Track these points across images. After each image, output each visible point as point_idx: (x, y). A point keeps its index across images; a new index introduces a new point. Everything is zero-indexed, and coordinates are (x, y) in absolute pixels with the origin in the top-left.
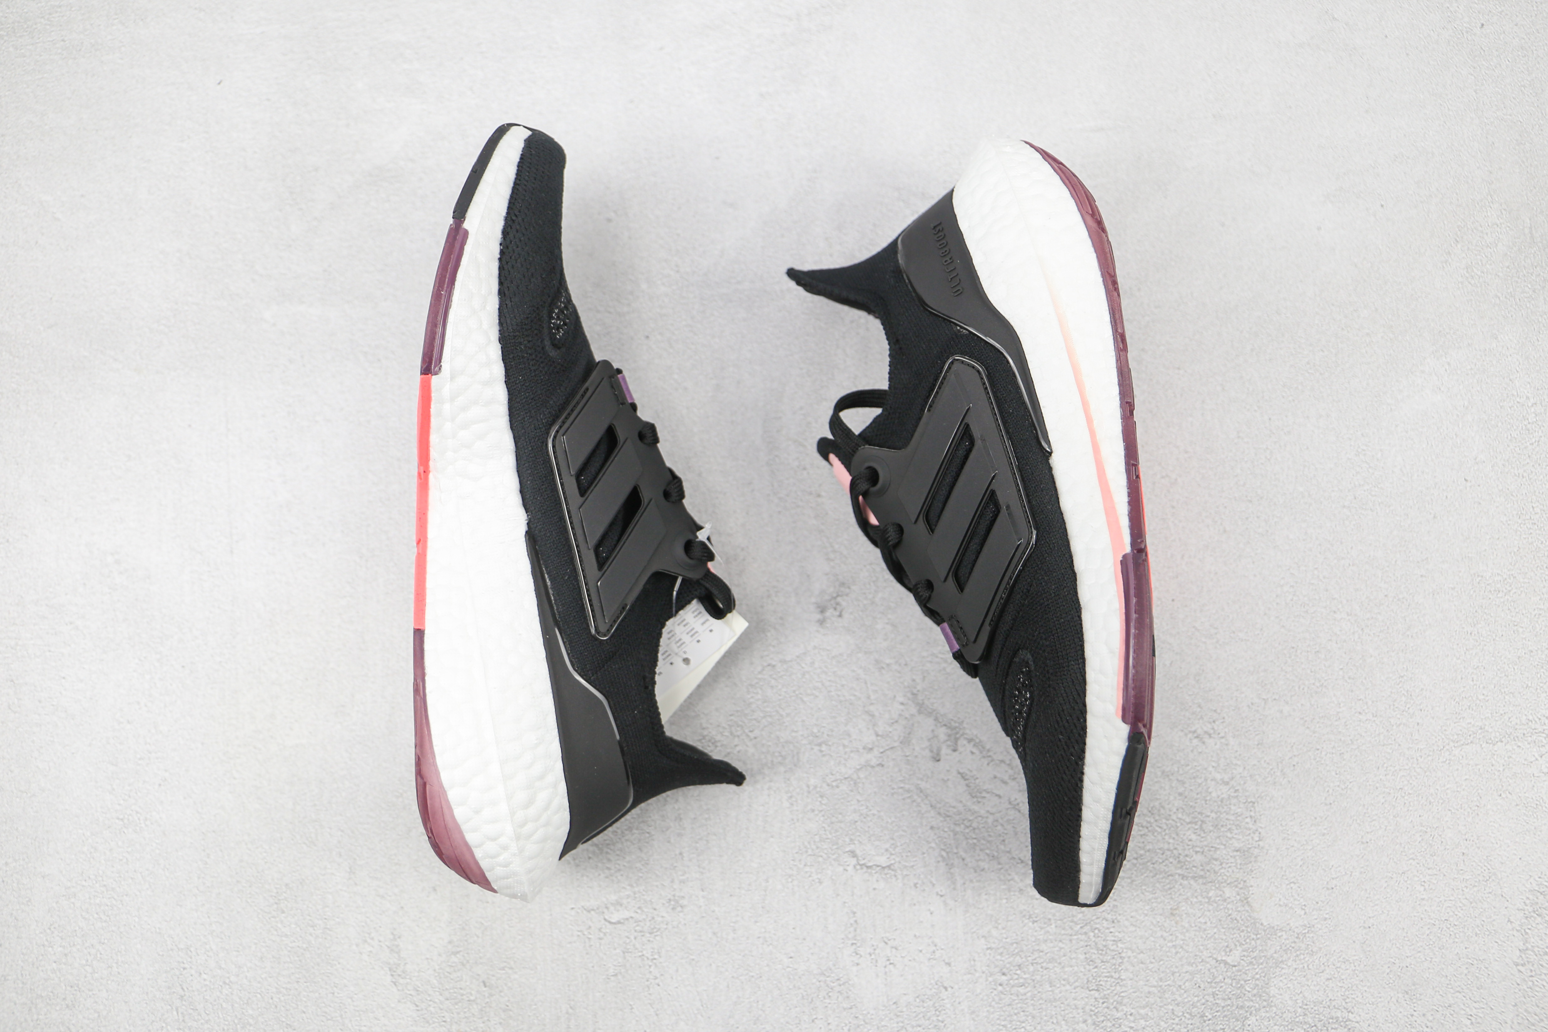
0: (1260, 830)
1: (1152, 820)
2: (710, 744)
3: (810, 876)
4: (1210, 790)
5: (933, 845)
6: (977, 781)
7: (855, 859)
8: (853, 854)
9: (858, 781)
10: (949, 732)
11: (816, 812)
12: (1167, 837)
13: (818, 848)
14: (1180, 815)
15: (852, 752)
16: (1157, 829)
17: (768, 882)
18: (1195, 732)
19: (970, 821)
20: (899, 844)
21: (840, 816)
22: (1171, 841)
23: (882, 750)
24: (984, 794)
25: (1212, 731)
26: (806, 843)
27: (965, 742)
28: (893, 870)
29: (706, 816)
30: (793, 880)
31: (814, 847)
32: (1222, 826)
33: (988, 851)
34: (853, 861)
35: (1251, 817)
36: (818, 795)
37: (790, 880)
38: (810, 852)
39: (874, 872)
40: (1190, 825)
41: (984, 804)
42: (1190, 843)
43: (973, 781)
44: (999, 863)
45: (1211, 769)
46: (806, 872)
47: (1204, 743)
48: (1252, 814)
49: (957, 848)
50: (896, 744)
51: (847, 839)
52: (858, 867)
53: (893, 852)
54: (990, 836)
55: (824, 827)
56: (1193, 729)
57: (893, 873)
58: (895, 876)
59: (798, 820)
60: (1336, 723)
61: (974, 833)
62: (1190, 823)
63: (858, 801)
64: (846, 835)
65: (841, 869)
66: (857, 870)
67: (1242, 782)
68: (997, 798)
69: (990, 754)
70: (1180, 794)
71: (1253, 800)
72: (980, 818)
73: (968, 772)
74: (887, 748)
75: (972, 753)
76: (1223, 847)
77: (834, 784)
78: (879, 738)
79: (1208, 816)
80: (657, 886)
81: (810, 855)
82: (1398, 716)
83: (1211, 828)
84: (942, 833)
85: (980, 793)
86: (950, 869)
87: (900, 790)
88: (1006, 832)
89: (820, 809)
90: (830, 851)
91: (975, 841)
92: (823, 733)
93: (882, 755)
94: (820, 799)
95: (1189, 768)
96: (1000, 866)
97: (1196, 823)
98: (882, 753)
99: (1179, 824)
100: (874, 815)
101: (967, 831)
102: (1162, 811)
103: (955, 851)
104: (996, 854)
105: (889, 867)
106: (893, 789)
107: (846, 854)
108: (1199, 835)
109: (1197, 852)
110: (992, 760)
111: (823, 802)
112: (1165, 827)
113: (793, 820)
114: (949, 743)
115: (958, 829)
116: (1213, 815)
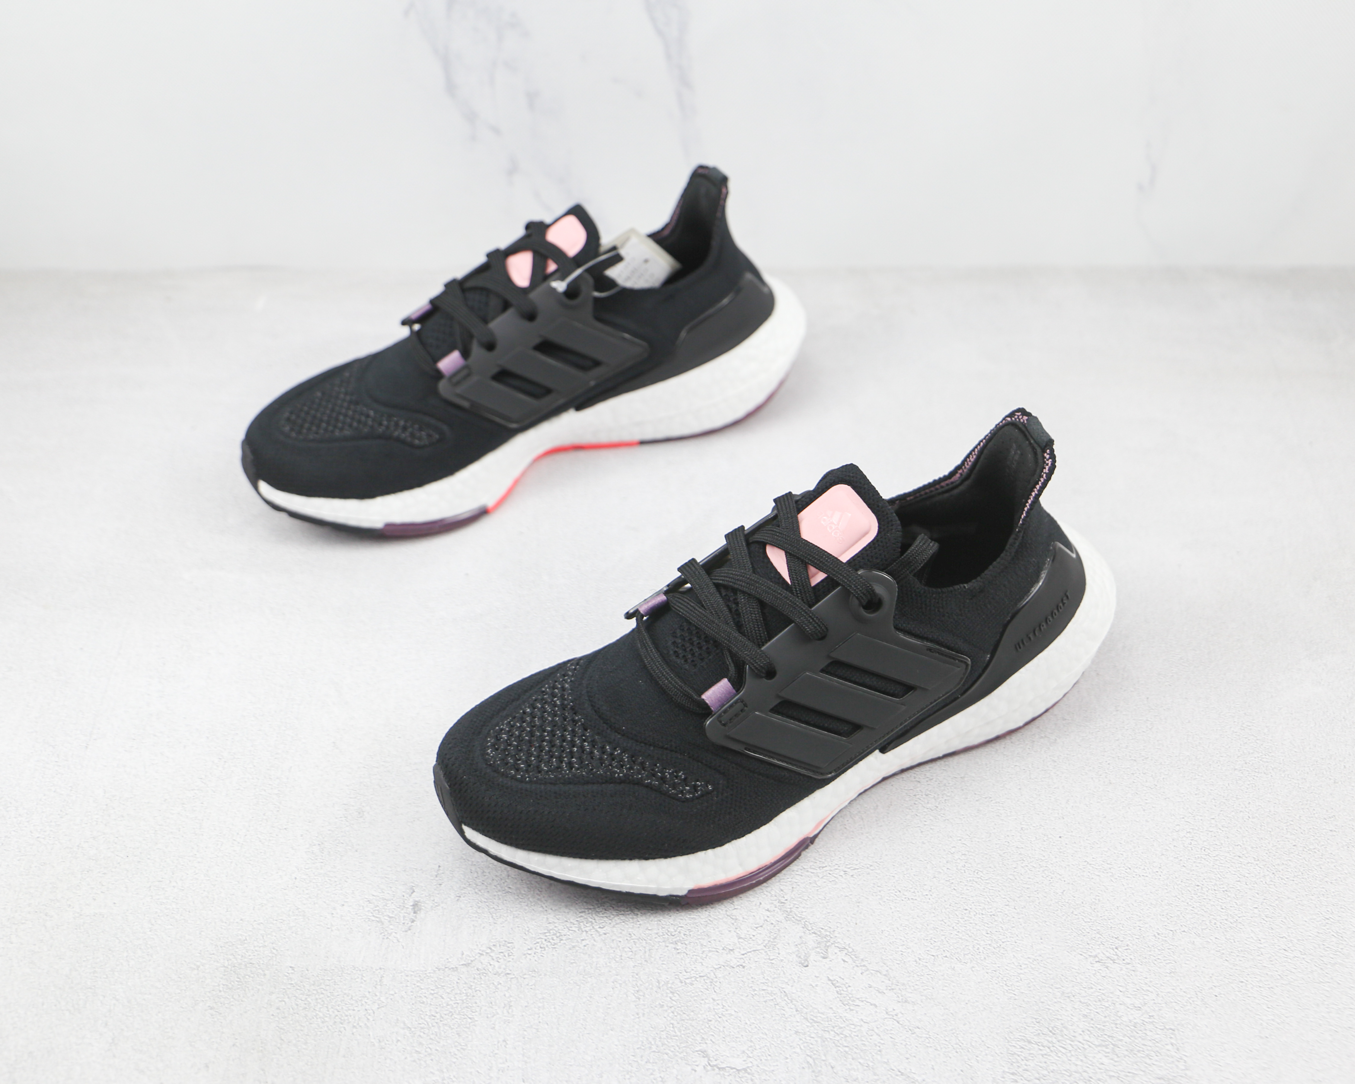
0: (1185, 1058)
1: (1054, 1041)
2: (555, 938)
3: (652, 1074)
4: (1120, 1014)
5: (798, 1050)
6: (849, 989)
7: (706, 1059)
8: (704, 1053)
9: (715, 980)
10: (819, 939)
11: (666, 1008)
12: (1073, 1059)
13: (663, 1044)
14: (1087, 1038)
15: (710, 951)
16: (1061, 1049)
17: (602, 1077)
18: (1096, 956)
19: (841, 1028)
20: (758, 1047)
21: (692, 1013)
22: (1079, 1063)
23: (743, 952)
24: (857, 1002)
25: (1115, 957)
26: (650, 1039)
27: (837, 950)
28: (749, 1074)
29: (540, 1005)
30: (631, 1076)
31: (660, 1044)
32: (1139, 1051)
33: (861, 1061)
34: (704, 1061)
35: (1172, 1044)
36: (668, 991)
37: (628, 1076)
38: (654, 1048)
39: (727, 1074)
40: (1100, 1048)
41: (857, 1012)
42: (1101, 1066)
43: (845, 989)
44: (875, 1074)
45: (1118, 993)
46: (648, 1070)
47: (1107, 967)
48: (1173, 1041)
49: (825, 1055)
50: (759, 948)
51: (698, 1038)
52: (709, 1068)
53: (751, 1055)
54: (864, 1045)
55: (672, 1024)
56: (1094, 954)
57: (749, 1076)
58: (752, 1080)
59: (644, 1014)
60: (1259, 958)
61: (845, 1040)
62: (1099, 1046)
63: (714, 1000)
64: (697, 1034)
65: (689, 1068)
66: (707, 1071)
67: (1157, 1009)
68: (873, 1007)
69: (865, 963)
70: (1085, 1016)
71: (1173, 1027)
72: (853, 1027)
73: (839, 980)
74: (750, 950)
75: (844, 961)
76: (1142, 1073)
77: (688, 981)
78: (741, 940)
79: (1121, 1040)
80: (471, 1073)
81: (654, 1052)
82: (1332, 956)
83: (1126, 1053)
84: (808, 1038)
85: (853, 1001)
86: (816, 1076)
87: (763, 992)
88: (882, 1042)
89: (670, 1005)
90: (677, 1048)
91: (847, 1049)
92: (680, 932)
93: (743, 956)
94: (671, 995)
95: (1092, 990)
96: (876, 1077)
97: (1106, 1046)
98: (743, 955)
99: (1086, 1047)
100: (731, 1015)
101: (837, 1038)
102: (1065, 1032)
103: (824, 1058)
104: (871, 1064)
105: (745, 1070)
106: (755, 990)
107: (696, 1054)
108: (1112, 1059)
109: (1111, 1077)
110: (868, 970)
111: (673, 998)
112: (1070, 1048)
113: (638, 1014)
114: (818, 950)
115: (826, 1035)
116: (1127, 1039)
